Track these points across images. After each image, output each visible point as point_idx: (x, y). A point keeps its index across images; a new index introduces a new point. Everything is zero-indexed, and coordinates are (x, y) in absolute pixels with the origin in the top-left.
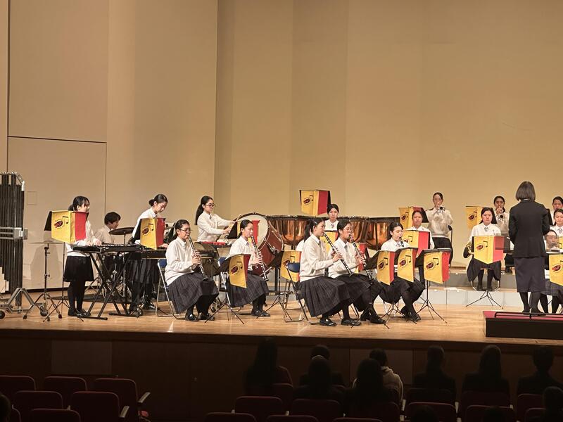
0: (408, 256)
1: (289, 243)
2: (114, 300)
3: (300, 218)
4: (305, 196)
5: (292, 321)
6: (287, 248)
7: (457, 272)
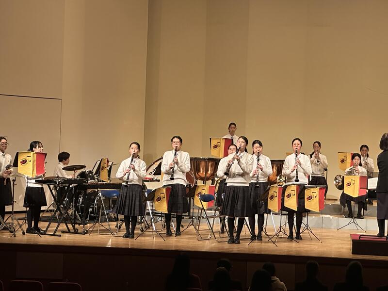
1: (201, 179)
3: (210, 159)
4: (214, 142)
6: (200, 183)
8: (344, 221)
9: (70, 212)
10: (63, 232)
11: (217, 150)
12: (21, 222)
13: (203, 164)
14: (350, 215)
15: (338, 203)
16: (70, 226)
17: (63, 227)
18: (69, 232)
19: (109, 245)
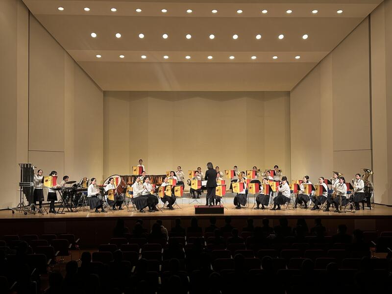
0: (169, 188)
1: (129, 184)
2: (67, 207)
3: (133, 176)
4: (134, 168)
5: (130, 211)
6: (129, 186)
7: (186, 193)
8: (192, 200)
9: (69, 203)
10: (66, 212)
11: (135, 172)
12: (46, 208)
13: (130, 178)
14: (194, 197)
15: (189, 192)
16: (69, 209)
17: (66, 209)
18: (69, 211)
19: (88, 216)
